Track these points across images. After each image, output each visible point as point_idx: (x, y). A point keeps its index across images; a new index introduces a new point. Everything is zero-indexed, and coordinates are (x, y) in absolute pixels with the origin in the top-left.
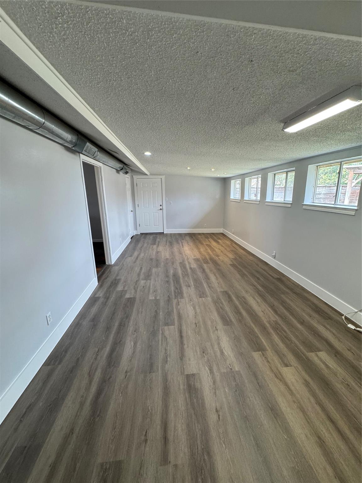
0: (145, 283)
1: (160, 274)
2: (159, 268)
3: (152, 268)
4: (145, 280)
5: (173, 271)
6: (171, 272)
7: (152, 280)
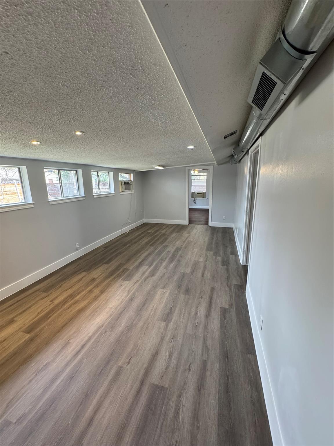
0: (199, 259)
1: (184, 264)
2: (182, 272)
3: (190, 274)
4: (199, 261)
5: (171, 265)
6: (172, 265)
7: (193, 260)
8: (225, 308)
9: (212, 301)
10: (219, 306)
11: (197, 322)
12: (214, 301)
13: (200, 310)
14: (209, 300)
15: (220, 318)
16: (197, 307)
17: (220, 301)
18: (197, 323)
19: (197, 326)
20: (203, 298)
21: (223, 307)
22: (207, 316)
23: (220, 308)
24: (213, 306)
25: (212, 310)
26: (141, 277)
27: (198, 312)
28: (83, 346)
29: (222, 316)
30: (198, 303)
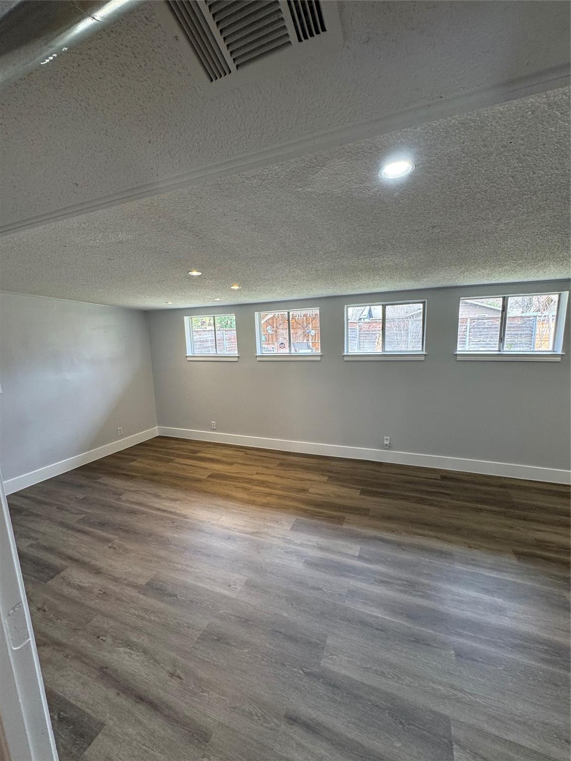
8: (92, 739)
9: (141, 707)
10: (111, 723)
11: (104, 641)
12: (140, 711)
13: (133, 656)
14: (151, 697)
15: (72, 705)
16: (145, 652)
17: (127, 734)
18: (104, 638)
19: (98, 637)
20: (168, 677)
21: (100, 736)
22: (105, 670)
23: (103, 724)
24: (124, 702)
25: (112, 694)
26: (301, 545)
27: (129, 651)
28: (164, 511)
29: (75, 715)
30: (157, 657)
